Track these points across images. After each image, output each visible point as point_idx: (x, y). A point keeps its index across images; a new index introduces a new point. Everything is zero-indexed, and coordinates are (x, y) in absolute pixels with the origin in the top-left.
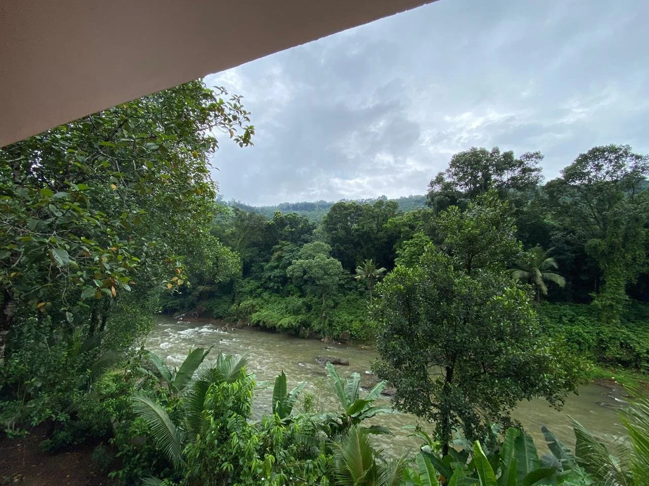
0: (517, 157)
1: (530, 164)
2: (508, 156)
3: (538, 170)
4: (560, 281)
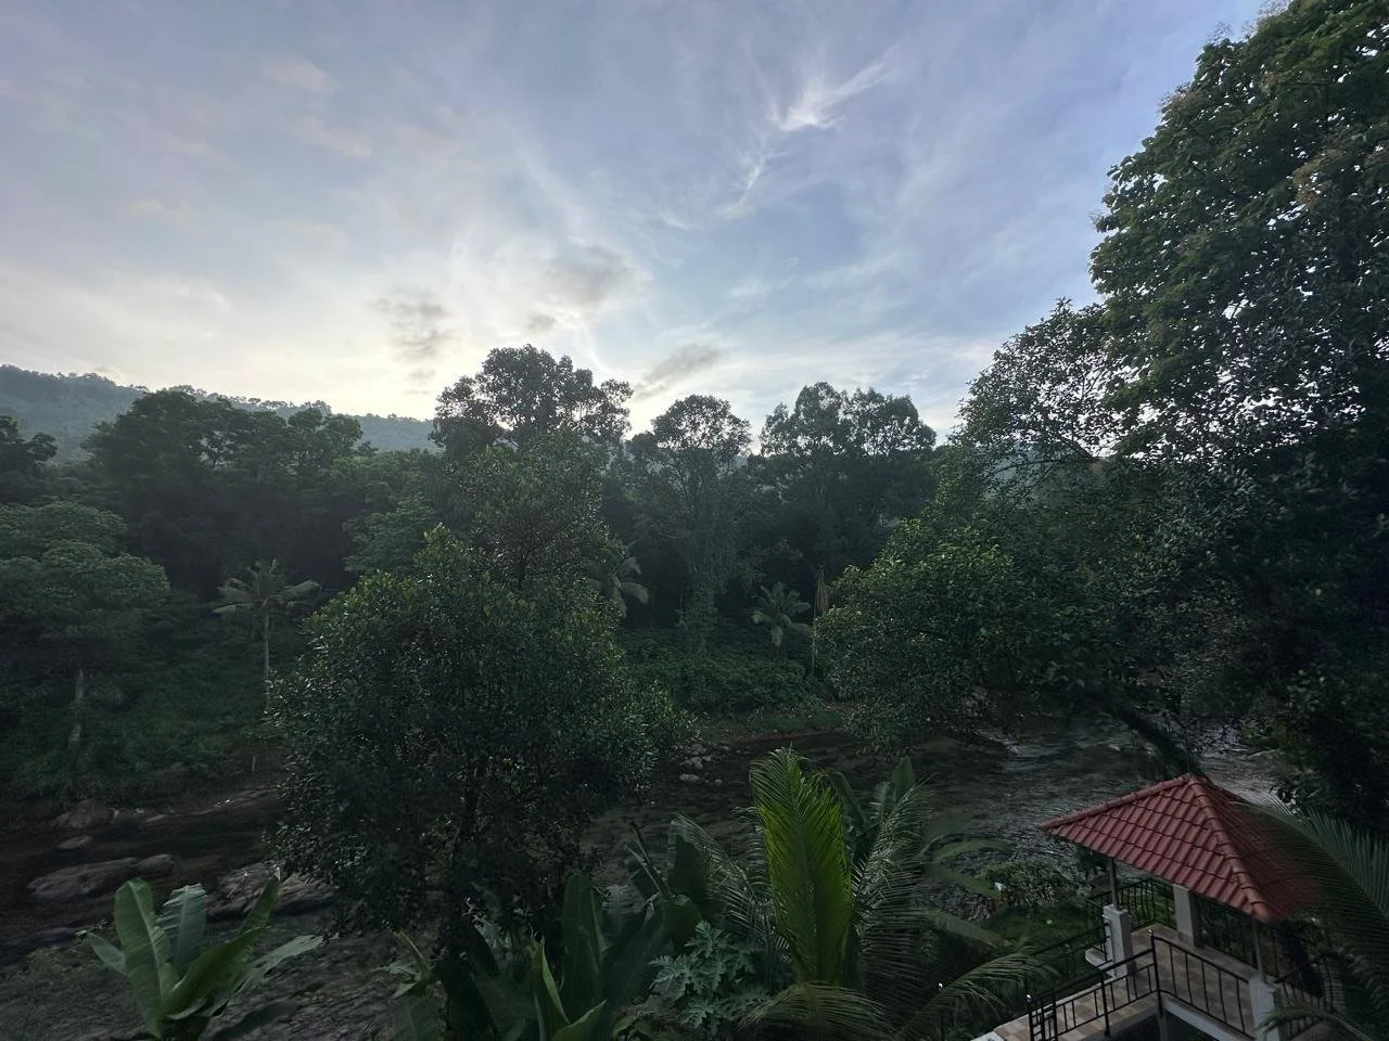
0: (597, 382)
1: (614, 399)
2: (585, 376)
3: (625, 413)
4: (643, 594)
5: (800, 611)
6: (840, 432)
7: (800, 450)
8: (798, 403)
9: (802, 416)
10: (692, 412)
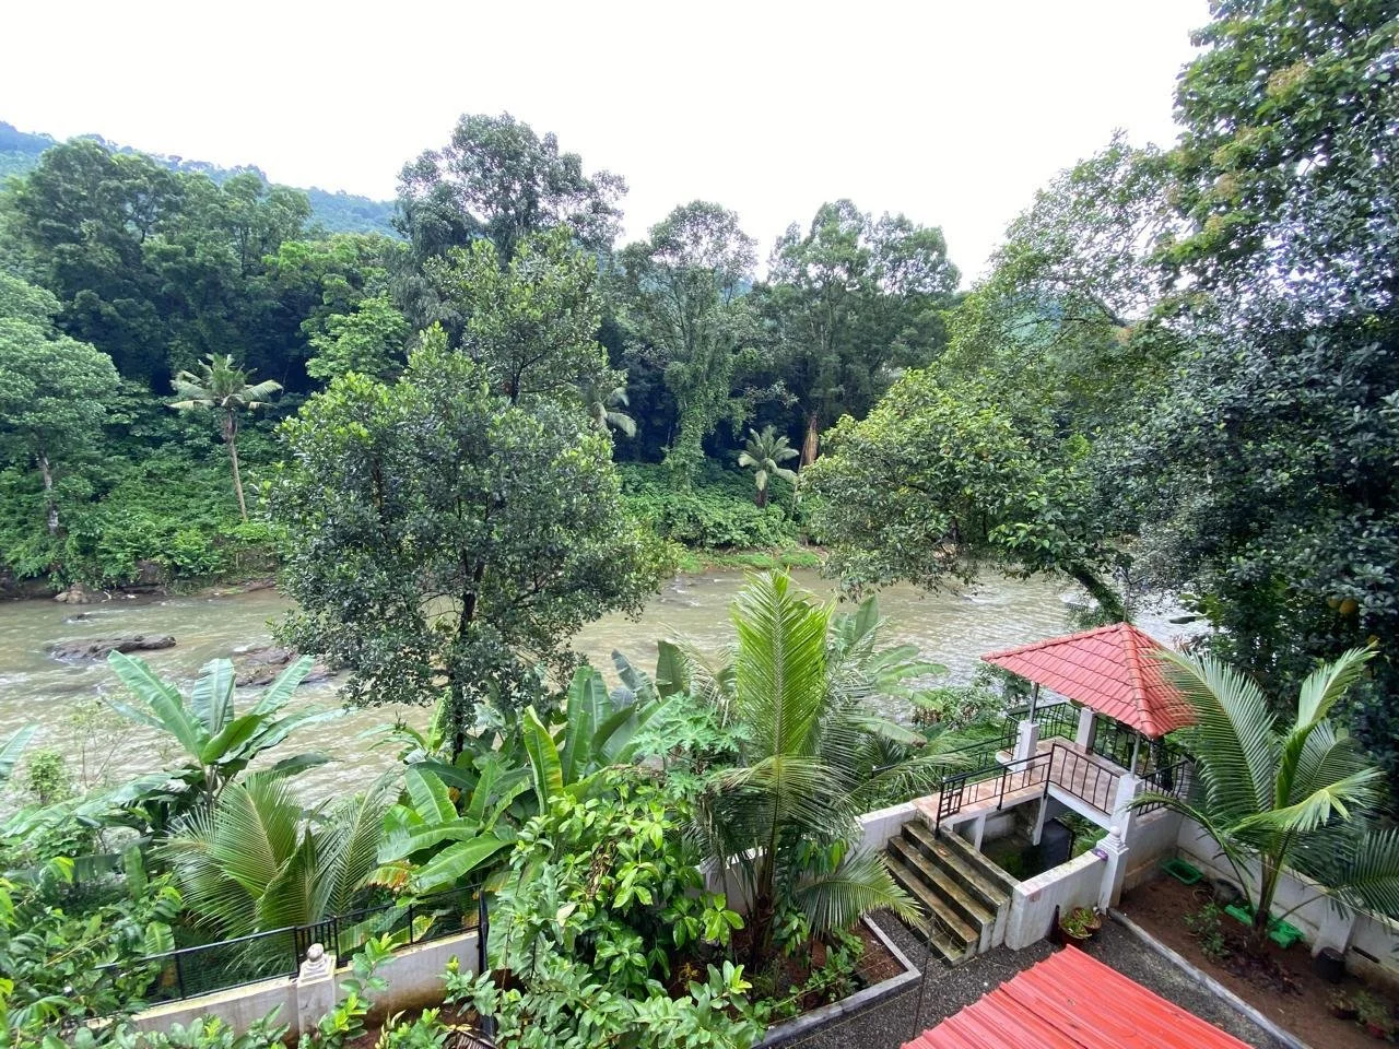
2: (572, 163)
3: (619, 215)
4: (630, 426)
5: (787, 457)
6: (856, 266)
7: (809, 282)
8: (816, 222)
9: (817, 240)
10: (694, 220)
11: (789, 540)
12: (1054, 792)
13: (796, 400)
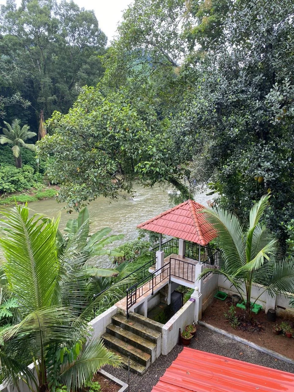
11: (39, 184)
12: (173, 279)
13: (29, 103)
